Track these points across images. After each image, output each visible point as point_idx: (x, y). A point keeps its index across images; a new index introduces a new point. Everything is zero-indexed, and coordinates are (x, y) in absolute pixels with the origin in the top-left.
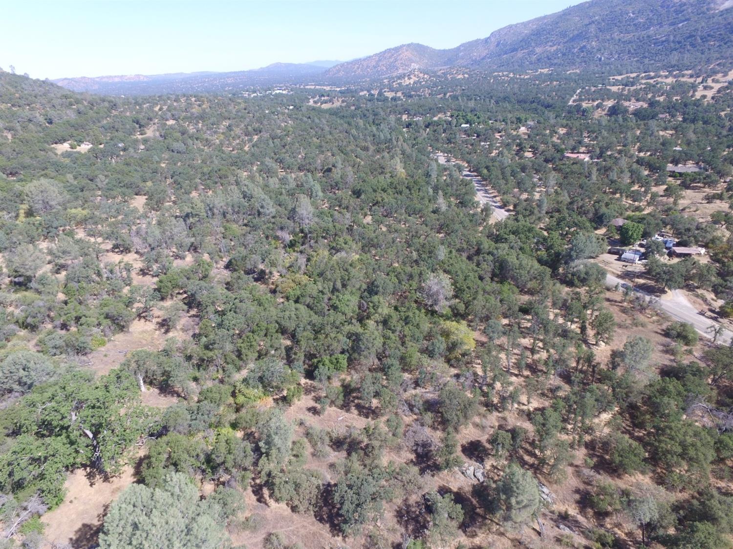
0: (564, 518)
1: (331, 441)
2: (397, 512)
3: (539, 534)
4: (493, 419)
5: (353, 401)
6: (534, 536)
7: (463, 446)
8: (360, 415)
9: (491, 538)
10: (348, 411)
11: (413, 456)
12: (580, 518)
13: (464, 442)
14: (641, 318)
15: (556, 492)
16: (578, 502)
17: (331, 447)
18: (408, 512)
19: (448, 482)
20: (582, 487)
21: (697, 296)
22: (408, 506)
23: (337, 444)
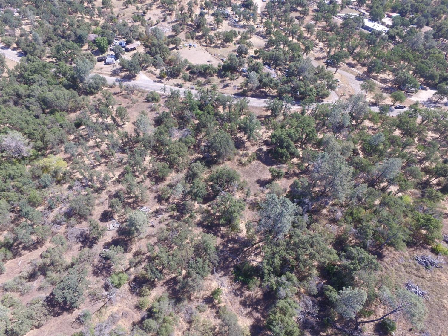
0: (157, 212)
1: (26, 278)
2: (93, 273)
3: (153, 226)
4: (104, 195)
5: (18, 248)
6: (152, 228)
7: (100, 219)
8: (30, 251)
9: (138, 244)
10: (20, 255)
11: (80, 244)
12: (162, 207)
13: (99, 217)
14: (134, 97)
15: (149, 205)
16: (158, 202)
17: (29, 281)
18: (98, 269)
19: (105, 240)
20: (156, 195)
21: (149, 72)
22: (96, 266)
23: (32, 276)
